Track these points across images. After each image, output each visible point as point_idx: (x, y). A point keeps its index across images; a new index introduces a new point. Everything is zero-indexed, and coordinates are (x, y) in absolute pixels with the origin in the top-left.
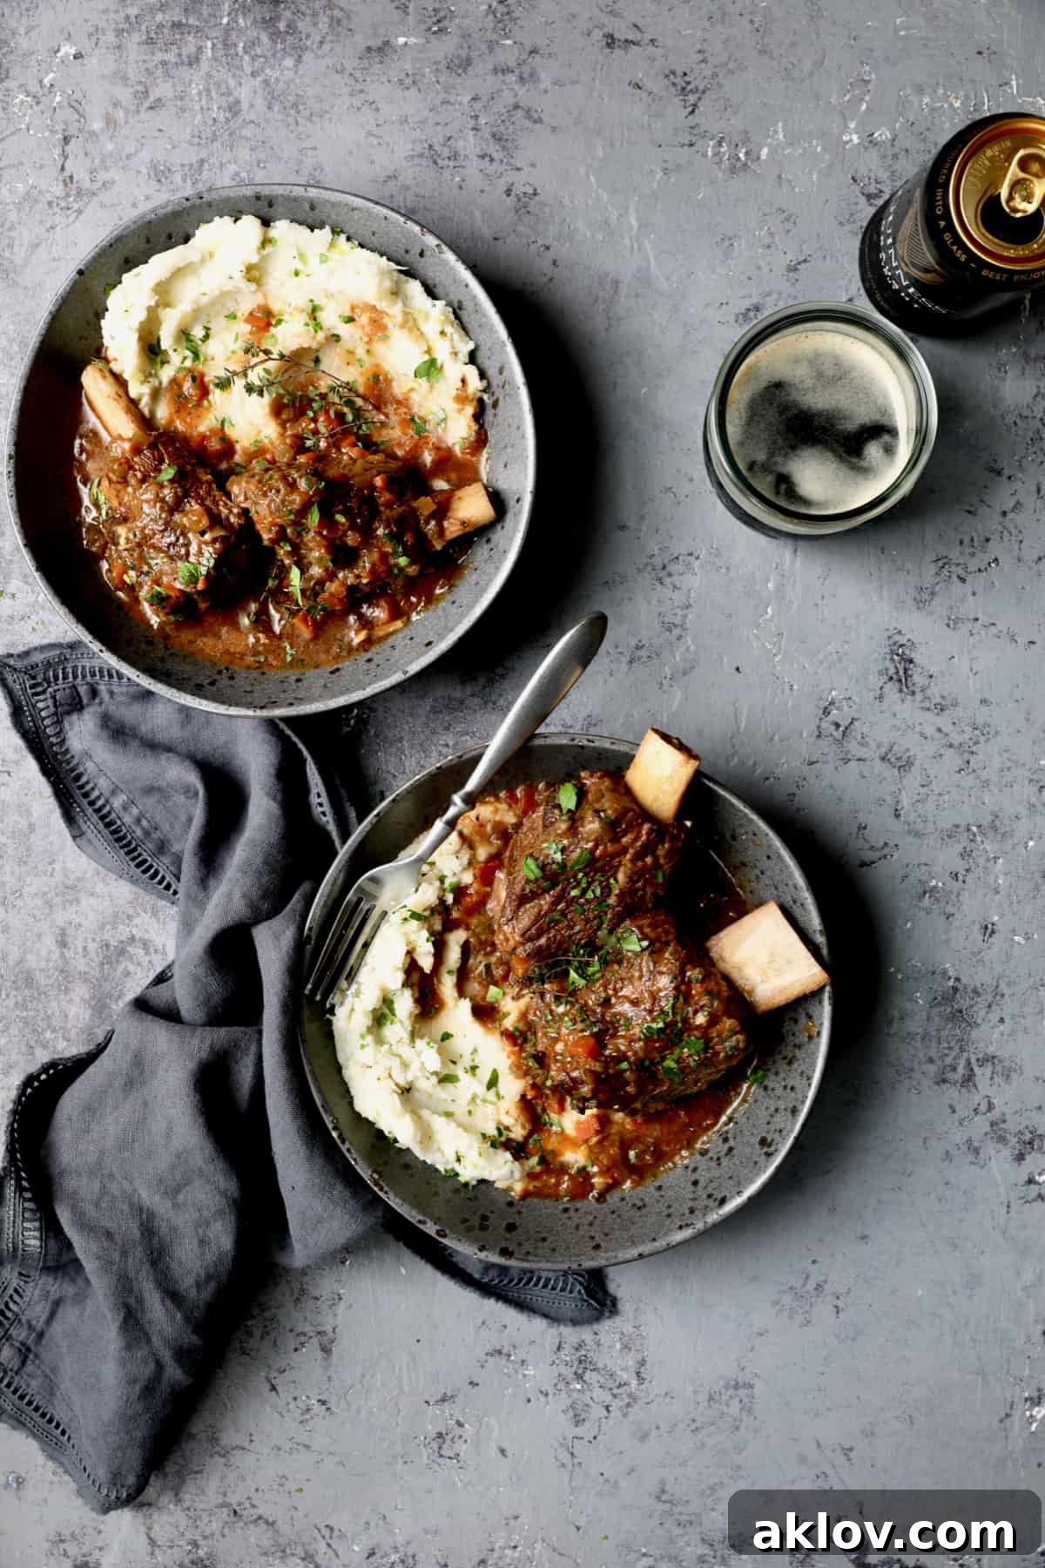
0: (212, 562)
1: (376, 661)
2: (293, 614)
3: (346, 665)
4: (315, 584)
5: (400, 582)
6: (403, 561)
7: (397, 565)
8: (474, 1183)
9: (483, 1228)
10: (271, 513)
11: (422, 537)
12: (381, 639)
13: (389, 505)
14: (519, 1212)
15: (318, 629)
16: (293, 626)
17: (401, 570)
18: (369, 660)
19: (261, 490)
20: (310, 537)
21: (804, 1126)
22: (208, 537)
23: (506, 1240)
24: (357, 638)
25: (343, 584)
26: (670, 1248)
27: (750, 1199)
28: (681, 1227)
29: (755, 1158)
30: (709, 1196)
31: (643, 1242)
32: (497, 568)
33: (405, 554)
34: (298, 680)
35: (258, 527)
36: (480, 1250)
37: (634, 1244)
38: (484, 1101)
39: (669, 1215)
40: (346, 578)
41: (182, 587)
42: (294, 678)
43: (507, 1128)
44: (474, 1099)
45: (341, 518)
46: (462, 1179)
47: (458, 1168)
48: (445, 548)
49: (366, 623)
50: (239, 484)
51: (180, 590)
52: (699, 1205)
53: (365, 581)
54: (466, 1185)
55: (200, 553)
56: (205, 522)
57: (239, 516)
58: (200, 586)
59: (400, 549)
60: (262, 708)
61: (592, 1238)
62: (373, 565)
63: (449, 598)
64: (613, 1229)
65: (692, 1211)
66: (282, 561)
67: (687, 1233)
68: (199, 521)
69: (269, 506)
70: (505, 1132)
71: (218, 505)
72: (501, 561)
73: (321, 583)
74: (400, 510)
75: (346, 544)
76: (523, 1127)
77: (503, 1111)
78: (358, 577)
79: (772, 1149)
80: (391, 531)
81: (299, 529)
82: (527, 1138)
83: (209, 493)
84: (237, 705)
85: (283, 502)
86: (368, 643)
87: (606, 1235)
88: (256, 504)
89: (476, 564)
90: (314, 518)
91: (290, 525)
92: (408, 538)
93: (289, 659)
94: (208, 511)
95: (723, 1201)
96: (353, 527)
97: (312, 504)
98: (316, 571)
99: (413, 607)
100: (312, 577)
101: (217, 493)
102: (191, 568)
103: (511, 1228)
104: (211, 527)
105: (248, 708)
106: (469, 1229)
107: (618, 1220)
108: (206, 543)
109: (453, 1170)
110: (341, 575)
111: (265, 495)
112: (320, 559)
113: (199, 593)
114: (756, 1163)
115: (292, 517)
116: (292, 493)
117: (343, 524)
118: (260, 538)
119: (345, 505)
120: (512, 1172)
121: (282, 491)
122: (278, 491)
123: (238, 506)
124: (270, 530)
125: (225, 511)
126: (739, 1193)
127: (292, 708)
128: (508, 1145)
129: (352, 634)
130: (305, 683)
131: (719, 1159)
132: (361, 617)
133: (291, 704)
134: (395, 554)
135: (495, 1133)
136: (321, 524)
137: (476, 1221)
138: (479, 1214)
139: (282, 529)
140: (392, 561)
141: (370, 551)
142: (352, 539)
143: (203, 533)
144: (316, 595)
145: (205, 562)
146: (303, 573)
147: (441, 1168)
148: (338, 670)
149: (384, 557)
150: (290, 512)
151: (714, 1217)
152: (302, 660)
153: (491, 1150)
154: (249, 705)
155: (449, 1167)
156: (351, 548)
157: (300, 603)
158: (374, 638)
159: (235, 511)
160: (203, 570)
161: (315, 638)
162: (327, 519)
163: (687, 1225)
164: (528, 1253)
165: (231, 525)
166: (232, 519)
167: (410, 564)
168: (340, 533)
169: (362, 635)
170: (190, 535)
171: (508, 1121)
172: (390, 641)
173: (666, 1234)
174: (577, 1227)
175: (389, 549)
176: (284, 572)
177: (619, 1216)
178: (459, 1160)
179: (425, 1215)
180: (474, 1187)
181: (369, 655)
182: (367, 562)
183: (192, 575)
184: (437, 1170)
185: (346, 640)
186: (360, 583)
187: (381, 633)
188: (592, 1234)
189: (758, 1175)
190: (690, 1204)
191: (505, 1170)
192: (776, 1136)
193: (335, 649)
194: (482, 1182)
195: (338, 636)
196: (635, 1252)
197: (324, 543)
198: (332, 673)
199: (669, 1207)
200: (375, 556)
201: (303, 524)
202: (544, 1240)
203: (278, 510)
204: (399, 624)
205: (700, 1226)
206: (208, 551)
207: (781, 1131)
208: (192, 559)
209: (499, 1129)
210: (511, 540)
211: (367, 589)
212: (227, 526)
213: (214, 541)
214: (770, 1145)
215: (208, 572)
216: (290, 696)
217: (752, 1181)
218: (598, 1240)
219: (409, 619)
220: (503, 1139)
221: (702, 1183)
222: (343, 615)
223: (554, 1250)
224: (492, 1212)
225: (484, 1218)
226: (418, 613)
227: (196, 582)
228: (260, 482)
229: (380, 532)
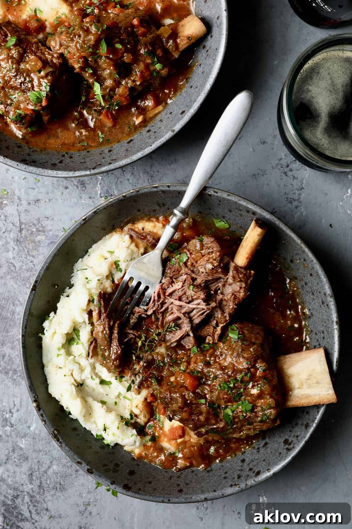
0: (48, 88)
1: (153, 130)
2: (99, 112)
3: (136, 136)
4: (110, 91)
5: (157, 82)
6: (158, 66)
7: (155, 70)
8: (112, 445)
9: (115, 471)
10: (78, 49)
11: (166, 51)
12: (152, 119)
13: (144, 35)
14: (138, 465)
15: (115, 120)
16: (100, 120)
17: (158, 72)
18: (149, 131)
19: (69, 37)
20: (102, 62)
21: (312, 435)
22: (43, 73)
23: (128, 480)
24: (138, 121)
25: (126, 87)
26: (223, 496)
27: (274, 474)
28: (231, 486)
29: (280, 451)
30: (250, 470)
31: (208, 491)
32: (214, 60)
33: (159, 62)
34: (110, 151)
35: (71, 61)
36: (112, 484)
37: (203, 492)
38: (125, 397)
39: (225, 478)
40: (127, 83)
41: (33, 108)
42: (107, 150)
43: (136, 416)
44: (118, 396)
45: (119, 46)
46: (106, 442)
47: (104, 435)
48: (179, 56)
49: (142, 111)
50: (54, 40)
51: (32, 110)
52: (244, 474)
53: (138, 83)
54: (108, 445)
55: (40, 84)
56: (40, 64)
57: (58, 58)
58: (44, 103)
59: (156, 59)
60: (94, 169)
61: (179, 485)
62: (142, 72)
63: (188, 85)
64: (191, 482)
65: (239, 477)
66: (87, 81)
67: (236, 489)
68: (36, 64)
69: (76, 46)
70: (135, 418)
71: (44, 54)
72: (216, 55)
73: (113, 89)
74: (151, 36)
75: (124, 62)
76: (145, 416)
77: (134, 405)
78: (134, 81)
79: (292, 446)
80: (149, 49)
81: (95, 57)
82: (146, 423)
83: (38, 48)
84: (79, 170)
85: (84, 42)
86: (145, 123)
87: (187, 484)
88: (68, 47)
89: (200, 62)
90: (103, 49)
91: (90, 56)
92: (159, 52)
93: (101, 140)
94: (40, 58)
95: (258, 473)
96: (126, 50)
97: (101, 40)
98: (109, 83)
99: (168, 96)
100: (107, 87)
101: (42, 48)
102: (37, 94)
103: (132, 473)
104: (44, 67)
105: (85, 170)
106: (107, 471)
107: (195, 477)
108: (43, 78)
109: (101, 436)
110: (123, 83)
111: (72, 40)
112: (110, 74)
113: (44, 108)
114: (280, 453)
115: (91, 50)
116: (88, 35)
117: (121, 49)
118: (73, 68)
119: (119, 38)
120: (135, 442)
121: (82, 36)
122: (80, 36)
123: (56, 53)
124: (78, 62)
125: (49, 57)
126: (268, 470)
127: (111, 165)
128: (135, 426)
129: (135, 119)
130: (115, 151)
131: (258, 448)
132: (138, 108)
133: (110, 163)
134: (153, 63)
135: (129, 417)
136: (109, 52)
137: (111, 466)
138: (114, 463)
139: (85, 59)
140: (152, 68)
141: (138, 65)
142: (127, 58)
143: (40, 72)
144: (111, 97)
145: (44, 89)
146: (101, 86)
147: (94, 433)
148: (131, 140)
149: (147, 66)
150: (89, 47)
151: (251, 482)
152: (109, 140)
153: (125, 427)
154: (86, 169)
155: (99, 434)
156: (128, 63)
157: (103, 104)
158: (147, 119)
159: (55, 55)
160: (44, 94)
161: (114, 125)
162: (111, 49)
163: (235, 485)
164: (140, 489)
165: (55, 64)
166: (55, 61)
167: (163, 68)
168: (120, 55)
169: (140, 119)
170: (32, 75)
171: (137, 411)
172: (158, 118)
173: (222, 488)
174: (171, 477)
175: (149, 61)
176: (90, 87)
177: (196, 474)
178: (105, 430)
179: (82, 459)
180: (113, 447)
181: (147, 129)
182: (138, 70)
183: (38, 98)
184: (92, 434)
185: (132, 123)
186: (136, 84)
187: (151, 115)
188: (179, 483)
189: (281, 460)
190: (239, 472)
191: (132, 439)
192: (294, 439)
193: (127, 129)
194: (117, 444)
195: (127, 122)
196: (203, 497)
197: (112, 63)
198: (128, 143)
199: (226, 473)
200: (142, 66)
201: (97, 54)
202: (150, 483)
203: (82, 47)
204: (160, 108)
205: (243, 486)
206: (45, 82)
207: (297, 437)
208: (36, 89)
209: (131, 415)
210: (219, 41)
211: (140, 89)
212: (53, 65)
213: (47, 75)
214: (290, 444)
215: (47, 95)
216: (108, 160)
217: (276, 464)
218: (182, 486)
219: (166, 103)
220: (133, 421)
221: (247, 460)
222: (128, 108)
223: (155, 489)
224: (122, 463)
225: (117, 465)
226: (171, 99)
227: (41, 102)
228: (67, 33)
229: (142, 52)
